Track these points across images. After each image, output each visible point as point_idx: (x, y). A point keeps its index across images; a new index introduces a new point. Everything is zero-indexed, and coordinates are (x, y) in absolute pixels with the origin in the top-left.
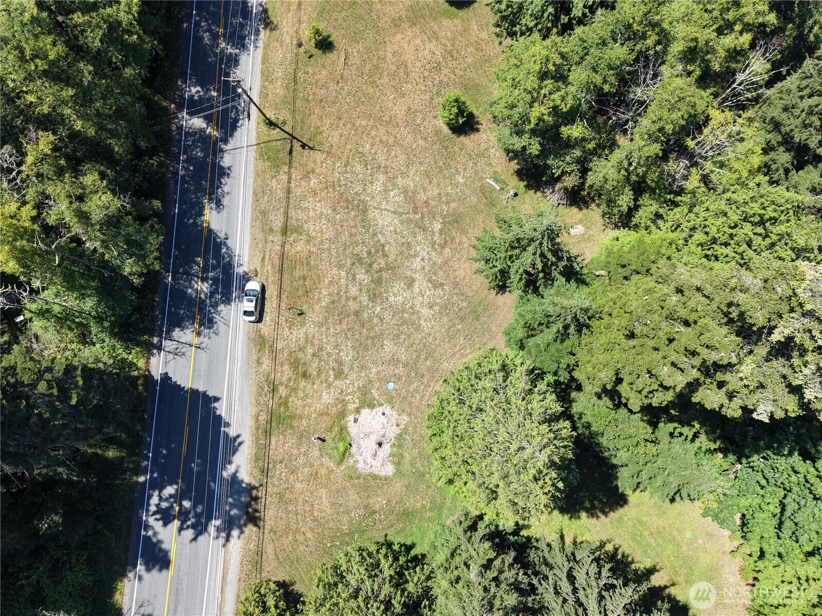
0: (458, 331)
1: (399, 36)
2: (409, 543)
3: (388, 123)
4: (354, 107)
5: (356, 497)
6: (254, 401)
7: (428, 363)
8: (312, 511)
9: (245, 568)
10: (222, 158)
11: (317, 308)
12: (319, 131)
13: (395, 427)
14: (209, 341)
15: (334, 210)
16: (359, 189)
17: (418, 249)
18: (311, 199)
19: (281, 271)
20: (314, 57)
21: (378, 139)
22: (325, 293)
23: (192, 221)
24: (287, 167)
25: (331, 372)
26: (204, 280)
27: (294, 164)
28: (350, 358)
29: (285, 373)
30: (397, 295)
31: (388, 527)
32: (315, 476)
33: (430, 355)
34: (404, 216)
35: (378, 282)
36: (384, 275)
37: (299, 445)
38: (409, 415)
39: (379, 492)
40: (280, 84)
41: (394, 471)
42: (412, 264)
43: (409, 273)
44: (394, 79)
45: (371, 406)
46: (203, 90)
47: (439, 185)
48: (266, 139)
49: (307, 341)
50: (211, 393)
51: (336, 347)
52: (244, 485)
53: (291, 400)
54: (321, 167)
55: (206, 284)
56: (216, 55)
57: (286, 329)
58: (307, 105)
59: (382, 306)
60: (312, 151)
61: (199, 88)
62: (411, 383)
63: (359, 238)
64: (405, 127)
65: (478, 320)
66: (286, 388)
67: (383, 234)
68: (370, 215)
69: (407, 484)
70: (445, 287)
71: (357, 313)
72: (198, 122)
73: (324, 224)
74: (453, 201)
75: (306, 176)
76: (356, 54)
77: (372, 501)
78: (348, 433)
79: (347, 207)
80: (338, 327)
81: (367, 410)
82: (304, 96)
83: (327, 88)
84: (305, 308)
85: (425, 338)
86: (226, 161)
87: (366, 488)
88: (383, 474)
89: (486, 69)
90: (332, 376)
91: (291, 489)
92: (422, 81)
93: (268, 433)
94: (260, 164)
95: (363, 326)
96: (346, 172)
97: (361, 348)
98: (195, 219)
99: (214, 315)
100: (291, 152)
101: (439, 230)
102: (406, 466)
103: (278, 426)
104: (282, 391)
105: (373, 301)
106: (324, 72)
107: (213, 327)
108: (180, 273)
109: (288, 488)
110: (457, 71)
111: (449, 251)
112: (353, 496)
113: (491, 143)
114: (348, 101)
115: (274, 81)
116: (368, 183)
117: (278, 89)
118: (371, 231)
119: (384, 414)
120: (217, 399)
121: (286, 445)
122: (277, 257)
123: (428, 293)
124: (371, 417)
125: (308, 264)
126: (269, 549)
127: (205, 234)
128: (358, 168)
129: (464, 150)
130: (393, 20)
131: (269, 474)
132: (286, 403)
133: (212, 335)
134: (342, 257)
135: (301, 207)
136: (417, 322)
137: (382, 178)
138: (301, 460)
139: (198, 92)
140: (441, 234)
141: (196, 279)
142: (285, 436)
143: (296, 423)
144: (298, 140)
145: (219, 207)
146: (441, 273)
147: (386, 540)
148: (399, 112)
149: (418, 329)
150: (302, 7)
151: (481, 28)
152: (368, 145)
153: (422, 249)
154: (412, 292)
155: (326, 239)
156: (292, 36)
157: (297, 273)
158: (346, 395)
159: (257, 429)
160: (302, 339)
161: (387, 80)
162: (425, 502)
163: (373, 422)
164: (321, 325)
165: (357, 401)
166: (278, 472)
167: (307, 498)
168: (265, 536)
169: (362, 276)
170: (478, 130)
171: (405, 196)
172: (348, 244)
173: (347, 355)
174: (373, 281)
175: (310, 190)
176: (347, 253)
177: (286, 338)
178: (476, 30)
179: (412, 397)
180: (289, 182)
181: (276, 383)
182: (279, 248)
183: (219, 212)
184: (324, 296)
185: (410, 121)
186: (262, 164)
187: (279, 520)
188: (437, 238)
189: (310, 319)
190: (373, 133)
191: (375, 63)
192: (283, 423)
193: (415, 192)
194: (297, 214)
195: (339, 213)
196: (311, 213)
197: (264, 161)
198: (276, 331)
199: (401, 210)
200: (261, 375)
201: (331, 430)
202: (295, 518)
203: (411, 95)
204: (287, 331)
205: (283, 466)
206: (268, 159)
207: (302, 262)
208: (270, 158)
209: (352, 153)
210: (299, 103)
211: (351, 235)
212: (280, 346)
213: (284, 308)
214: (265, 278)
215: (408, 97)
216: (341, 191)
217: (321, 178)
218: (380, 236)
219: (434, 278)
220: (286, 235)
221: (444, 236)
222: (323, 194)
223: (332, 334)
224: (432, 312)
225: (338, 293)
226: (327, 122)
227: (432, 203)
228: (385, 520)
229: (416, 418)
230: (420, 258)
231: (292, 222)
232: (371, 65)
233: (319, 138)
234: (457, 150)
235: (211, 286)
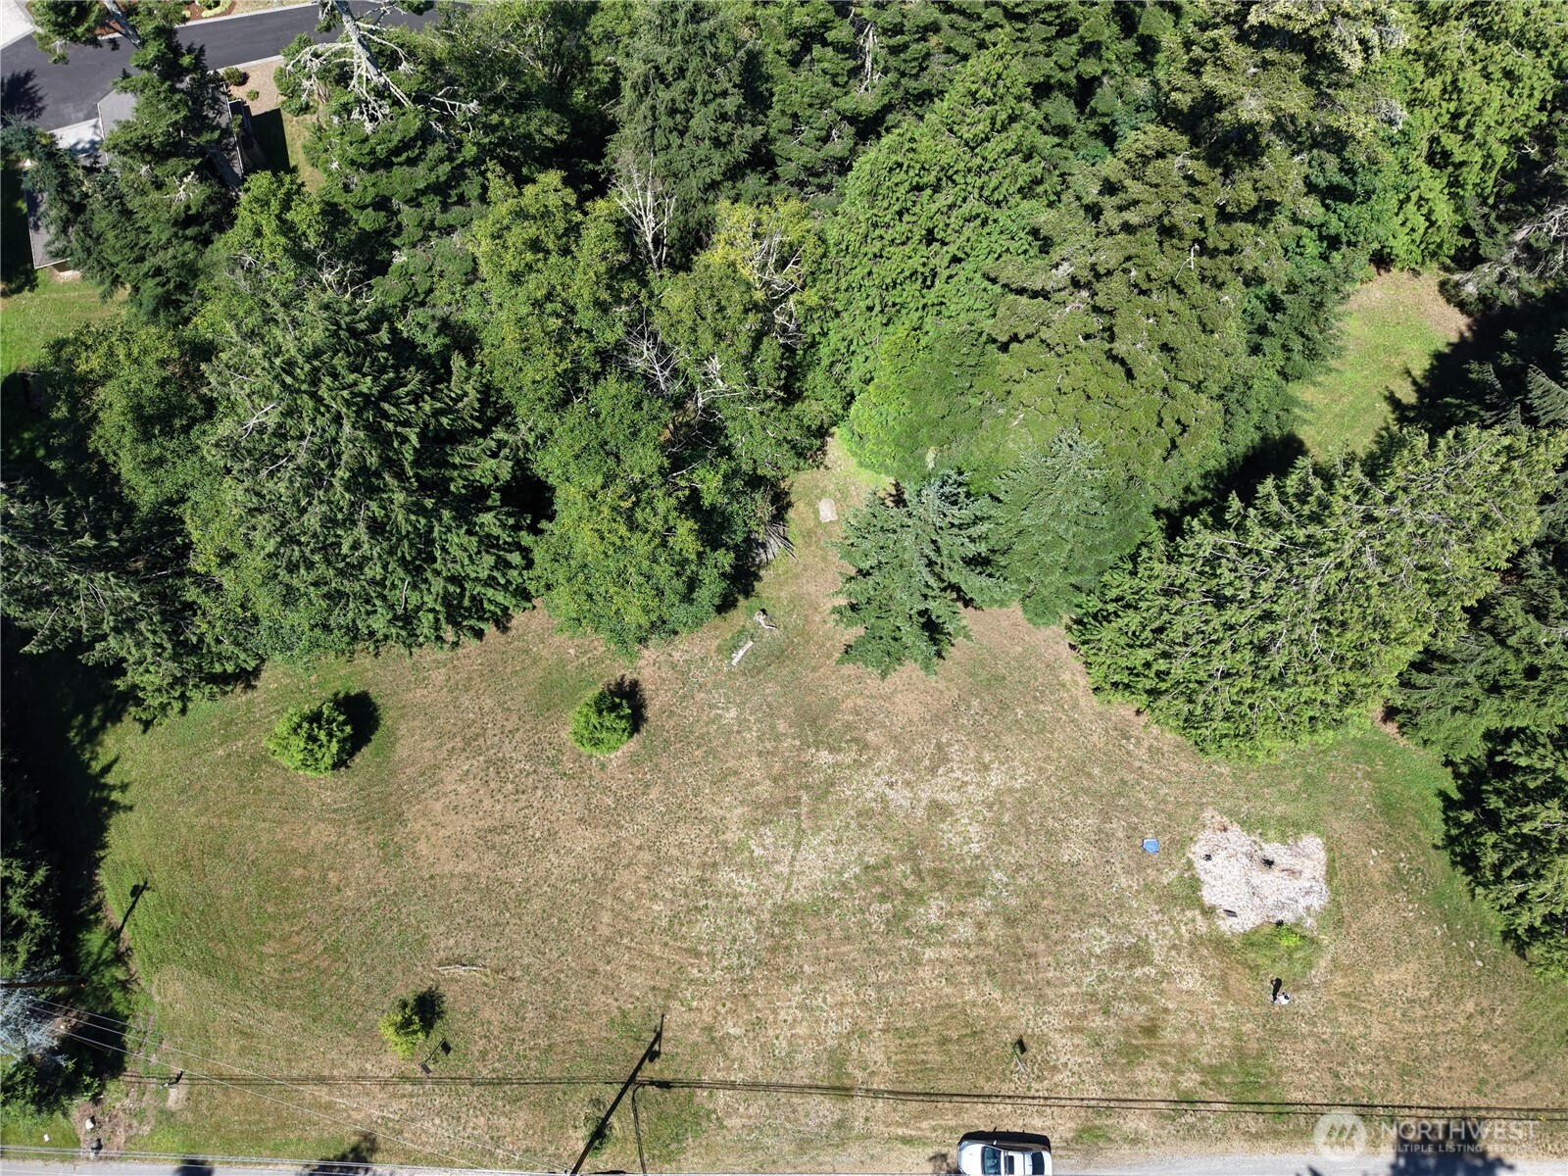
0: (1027, 714)
1: (422, 847)
2: (1439, 803)
3: (610, 865)
4: (571, 941)
5: (1375, 910)
6: (1221, 1146)
7: (1096, 771)
8: (1421, 1003)
11: (1006, 1010)
12: (619, 1019)
13: (1229, 834)
15: (794, 978)
16: (747, 924)
17: (870, 795)
18: (771, 1033)
19: (931, 1096)
20: (449, 1039)
21: (643, 886)
22: (973, 992)
24: (699, 1091)
25: (1138, 972)
27: (693, 1075)
28: (1103, 933)
29: (1150, 1075)
30: (967, 837)
31: (1420, 843)
32: (1352, 1000)
33: (1080, 769)
34: (804, 826)
35: (941, 877)
36: (927, 864)
37: (1294, 1036)
38: (1202, 806)
39: (1358, 863)
40: (503, 1120)
41: (1312, 834)
42: (901, 806)
43: (920, 813)
44: (514, 856)
45: (1195, 884)
47: (741, 756)
48: (632, 1147)
49: (1080, 1030)
51: (1085, 965)
52: (1402, 1162)
53: (1205, 1061)
54: (700, 1010)
57: (1058, 1078)
58: (559, 1050)
59: (993, 869)
60: (664, 1034)
62: (1140, 804)
63: (851, 921)
64: (621, 827)
65: (1004, 678)
66: (1182, 1073)
67: (843, 869)
68: (802, 897)
69: (1331, 809)
70: (944, 740)
71: (1010, 922)
73: (825, 1000)
74: (773, 727)
75: (718, 1044)
76: (452, 942)
77: (1377, 878)
78: (1255, 931)
79: (787, 948)
80: (1043, 960)
81: (1204, 893)
82: (537, 1059)
83: (524, 1003)
84: (1009, 1038)
85: (1048, 778)
87: (1356, 889)
88: (1322, 855)
89: (508, 670)
90: (1146, 969)
91: (1387, 1051)
92: (524, 797)
93: (1282, 1109)
94: (690, 1159)
95: (1035, 907)
96: (711, 954)
97: (1081, 912)
100: (665, 1085)
101: (831, 753)
102: (1297, 810)
103: (1264, 1087)
104: (1190, 1081)
105: (984, 887)
106: (486, 1013)
109: (1387, 1058)
110: (509, 726)
111: (871, 733)
112: (1374, 916)
113: (662, 658)
114: (555, 954)
115: (495, 1134)
116: (736, 905)
117: (518, 1123)
118: (836, 895)
119: (1208, 857)
121: (1300, 1066)
122: (900, 1107)
123: (958, 774)
124: (1219, 883)
125: (912, 1033)
126: (1517, 1093)
128: (703, 927)
129: (674, 708)
130: (385, 860)
131: (1365, 1101)
132: (1215, 1071)
134: (895, 958)
135: (788, 1054)
136: (1018, 795)
137: (725, 875)
138: (1326, 1031)
140: (840, 750)
142: (1282, 1070)
143: (1253, 1046)
144: (639, 1068)
146: (917, 749)
147: (1445, 847)
148: (586, 841)
149: (1031, 792)
150: (326, 1073)
151: (424, 682)
152: (656, 907)
153: (869, 786)
154: (958, 806)
155: (857, 994)
156: (394, 1096)
157: (935, 1057)
158: (1180, 937)
159: (1277, 1134)
160: (1076, 1041)
161: (517, 870)
162: (1359, 774)
163: (1228, 877)
164: (1042, 999)
165: (1189, 914)
166: (1358, 1081)
167: (1398, 1014)
168: (1493, 1104)
169: (932, 912)
170: (635, 684)
171: (763, 824)
172: (865, 944)
173: (1099, 939)
174: (941, 889)
175: (751, 1035)
176: (884, 946)
177: (1076, 1079)
178: (425, 692)
179: (1165, 802)
180: (733, 1086)
181: (1174, 1096)
182: (880, 1103)
184: (977, 994)
185: (608, 818)
186: (689, 1154)
187: (1454, 1074)
188: (847, 758)
189: (1031, 1023)
190: (630, 896)
191: (477, 896)
192: (1257, 1075)
193: (756, 804)
194: (803, 1063)
195: (801, 967)
196: (802, 1030)
197: (682, 1151)
198: (1063, 1102)
199: (793, 831)
200: (1161, 1132)
201: (1254, 968)
202: (1442, 1039)
203: (553, 818)
204: (1060, 1077)
205: (1344, 1071)
206: (679, 1142)
207: (910, 1047)
208: (677, 1135)
209: (671, 943)
210: (552, 1072)
211: (847, 938)
212: (1095, 1092)
213: (1013, 1086)
214: (947, 1135)
215: (555, 825)
216: (753, 964)
217: (723, 1011)
218: (846, 875)
219: (927, 763)
220: (852, 1089)
221: (843, 745)
222: (759, 1005)
223: (1058, 974)
224: (996, 765)
225: (972, 963)
226: (599, 1000)
227: (777, 767)
228: (1406, 850)
229: (1204, 794)
230: (888, 791)
231: (822, 1073)
232: (480, 907)
233: (635, 1019)
234: (672, 723)
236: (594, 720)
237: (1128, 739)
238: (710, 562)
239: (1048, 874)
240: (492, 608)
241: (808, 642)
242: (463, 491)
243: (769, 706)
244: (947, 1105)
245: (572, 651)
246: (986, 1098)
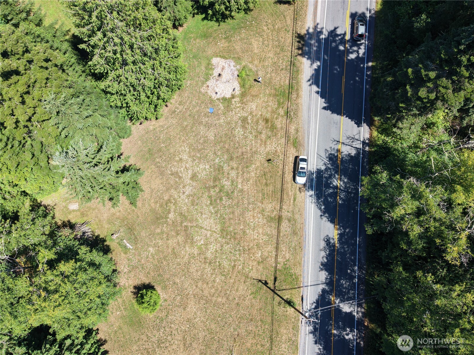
0: (163, 143)
2: (206, 21)
3: (201, 298)
4: (226, 313)
5: (236, 47)
6: (300, 106)
7: (185, 123)
8: (263, 41)
9: (304, 12)
10: (326, 279)
11: (258, 164)
12: (253, 295)
13: (210, 85)
14: (331, 145)
15: (244, 232)
16: (226, 247)
17: (187, 201)
18: (261, 241)
19: (282, 190)
21: (210, 285)
22: (252, 173)
23: (347, 230)
24: (278, 267)
25: (250, 121)
26: (336, 187)
27: (273, 269)
28: (237, 130)
29: (280, 123)
30: (204, 169)
31: (217, 30)
32: (261, 60)
33: (184, 129)
34: (195, 225)
35: (216, 179)
36: (211, 184)
37: (271, 78)
38: (200, 92)
39: (222, 49)
40: (284, 338)
41: (212, 60)
42: (191, 190)
43: (194, 184)
44: (195, 335)
45: (224, 99)
46: (343, 336)
47: (168, 247)
48: (294, 291)
49: (265, 142)
50: (329, 112)
51: (246, 137)
52: (306, 56)
53: (276, 106)
54: (253, 266)
55: (334, 184)
57: (279, 151)
58: (262, 317)
59: (215, 162)
60: (259, 279)
61: (347, 337)
62: (197, 111)
63: (228, 211)
64: (189, 294)
65: (150, 149)
66: (279, 113)
67: (211, 212)
68: (219, 227)
69: (204, 53)
70: (170, 172)
71: (232, 159)
72: (346, 308)
73: (252, 222)
74: (158, 234)
75: (263, 260)
77: (227, 44)
78: (240, 84)
79: (235, 234)
80: (244, 150)
81: (227, 97)
82: (265, 325)
83: (246, 331)
84: (266, 164)
85: (186, 139)
86: (323, 275)
87: (229, 51)
88: (218, 59)
89: (122, 339)
90: (249, 119)
91: (276, 54)
92: (174, 332)
93: (291, 86)
94: (297, 271)
95: (228, 150)
96: (235, 261)
97: (230, 136)
98: (345, 232)
99: (328, 163)
100: (275, 279)
101: (170, 213)
102: (204, 63)
103: (285, 91)
104: (282, 112)
105: (220, 166)
106: (249, 345)
107: (329, 155)
108: (353, 193)
109: (278, 54)
110: (145, 338)
111: (165, 198)
112: (238, 47)
113: (126, 276)
114: (231, 319)
115: (288, 340)
116: (219, 251)
117: (284, 332)
118: (219, 215)
119: (216, 93)
120: (324, 108)
121: (279, 79)
122: (285, 200)
123: (182, 169)
124: (224, 91)
125: (263, 194)
126: (289, 21)
127: (336, 220)
128: (226, 264)
129: (146, 272)
131: (290, 63)
132: (279, 104)
133: (329, 149)
134: (240, 198)
135: (268, 236)
136: (191, 150)
137: (209, 255)
138: (269, 70)
139: (347, 335)
140: (169, 210)
141: (342, 188)
142: (280, 84)
143: (273, 91)
144: (269, 288)
145: (327, 240)
146: (172, 182)
147: (219, 23)
148: (192, 307)
149: (190, 146)
152: (218, 281)
153: (183, 201)
154: (193, 171)
155: (250, 211)
157: (271, 188)
158: (240, 107)
159: (297, 90)
160: (268, 144)
161: (200, 334)
162: (194, 42)
163: (223, 88)
164: (256, 152)
165: (233, 103)
166: (284, 63)
167: (266, 48)
168: (292, 29)
169: (227, 184)
170: (135, 287)
171: (193, 240)
172: (235, 207)
173: (239, 132)
174: (220, 180)
176: (236, 201)
177: (279, 145)
179: (197, 103)
180: (276, 255)
181: (286, 117)
182: (284, 207)
183: (327, 236)
185: (185, 298)
186: (296, 272)
187: (284, 37)
188: (173, 207)
189: (263, 157)
190: (213, 291)
191: (208, 350)
192: (281, 92)
193: (186, 242)
194: (271, 231)
195: (241, 229)
196: (261, 231)
197: (295, 274)
198: (286, 150)
199: (196, 229)
200: (295, 123)
201: (251, 86)
202: (274, 38)
203: (183, 320)
204: (278, 150)
205: (281, 67)
206: (292, 275)
207: (267, 196)
208: (290, 275)
209: (230, 275)
210: (269, 320)
211: (233, 213)
212: (283, 140)
213: (280, 165)
214: (293, 187)
215: (185, 319)
216: (239, 246)
217: (253, 258)
218: (213, 211)
219: (177, 179)
220: (279, 216)
221: (168, 208)
222: (252, 245)
223: (249, 146)
224: (180, 156)
225: (243, 173)
226: (247, 302)
227: (173, 233)
228: (219, 34)
229: (196, 90)
230: (186, 194)
231: (274, 225)
232: (212, 348)
233: (254, 289)
234: (152, 273)
235: (331, 183)
236: (145, 305)
237: (176, 111)
238: (84, 256)
239: (218, 145)
240: (93, 349)
241: (127, 218)
243: (150, 235)
244: (285, 186)
245: (118, 313)
246: (283, 173)
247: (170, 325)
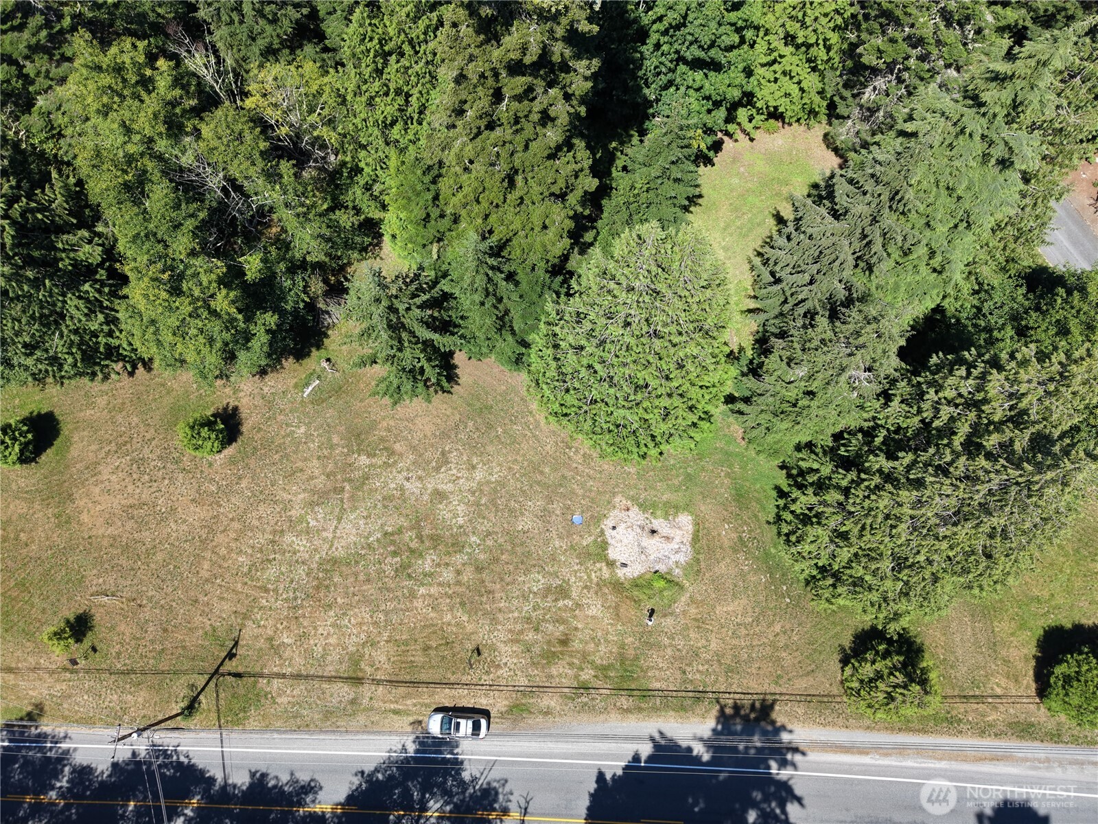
0: (505, 432)
1: (85, 517)
2: (774, 494)
3: (211, 530)
4: (181, 581)
5: (722, 565)
6: (602, 717)
7: (547, 470)
8: (745, 626)
9: (830, 719)
10: (235, 786)
11: (470, 628)
12: (210, 632)
13: (630, 513)
14: (516, 794)
15: (330, 606)
16: (301, 571)
17: (393, 486)
18: (312, 642)
19: (415, 684)
20: (96, 644)
21: (233, 545)
22: (449, 616)
24: (260, 680)
25: (560, 604)
26: (423, 808)
27: (258, 669)
29: (562, 671)
30: (455, 513)
31: (758, 521)
32: (700, 623)
33: (536, 468)
34: (345, 506)
35: (436, 540)
36: (426, 532)
37: (659, 646)
38: (614, 494)
39: (715, 533)
40: (129, 697)
41: (686, 513)
42: (413, 493)
43: (426, 497)
44: (147, 523)
45: (604, 545)
47: (306, 459)
48: (214, 715)
49: (518, 641)
50: (592, 786)
51: (525, 598)
52: (720, 727)
53: (599, 662)
54: (266, 627)
55: (432, 802)
56: (68, 807)
57: (500, 672)
58: (169, 652)
59: (471, 534)
60: (241, 643)
62: (573, 492)
63: (372, 569)
64: (220, 506)
65: (492, 407)
66: (582, 670)
67: (370, 534)
68: (340, 553)
69: (701, 497)
70: (447, 449)
71: (479, 569)
73: (349, 621)
74: (330, 439)
75: (275, 649)
76: (101, 580)
77: (727, 544)
78: (640, 577)
79: (327, 587)
80: (498, 595)
81: (609, 551)
82: (154, 658)
83: (147, 621)
84: (470, 646)
85: (514, 474)
86: (241, 779)
87: (710, 550)
88: (690, 528)
89: (150, 398)
90: (566, 602)
91: (719, 656)
92: (156, 484)
93: (646, 694)
94: (252, 723)
95: (496, 560)
96: (276, 590)
97: (526, 562)
99: (477, 787)
100: (238, 675)
101: (368, 457)
102: (679, 498)
103: (634, 679)
104: (587, 675)
105: (463, 547)
106: (122, 627)
107: (495, 789)
109: (719, 661)
110: (148, 436)
111: (398, 444)
112: (722, 568)
113: (256, 391)
114: (170, 589)
115: (124, 706)
116: (295, 559)
117: (139, 699)
118: (363, 552)
119: (614, 528)
120: (601, 777)
121: (661, 665)
122: (394, 691)
123: (455, 471)
124: (619, 545)
125: (406, 643)
126: (801, 685)
127: (353, 809)
128: (271, 572)
129: (261, 426)
130: (58, 526)
131: (701, 689)
132: (605, 668)
133: (507, 789)
134: (400, 594)
135: (322, 657)
136: (492, 486)
137: (289, 538)
138: (680, 643)
140: (375, 455)
142: (648, 667)
143: (631, 653)
144: (221, 664)
145: (312, 788)
146: (428, 455)
147: (775, 523)
148: (197, 515)
149: (502, 483)
150: (13, 665)
151: (92, 405)
153: (394, 480)
154: (452, 493)
155: (372, 617)
156: (58, 680)
157: (419, 659)
158: (591, 581)
159: (640, 710)
160: (514, 649)
161: (148, 533)
162: (723, 474)
163: (625, 541)
164: (494, 621)
165: (598, 565)
166: (698, 676)
167: (730, 633)
168: (785, 691)
169: (427, 563)
170: (236, 409)
171: (317, 505)
172: (380, 584)
173: (537, 581)
174: (435, 548)
175: (298, 643)
176: (392, 586)
177: (512, 673)
178: (92, 412)
179: (591, 491)
180: (284, 676)
181: (575, 684)
182: (381, 688)
183: (321, 788)
184: (453, 618)
185: (212, 499)
186: (251, 720)
187: (761, 672)
188: (379, 461)
189: (486, 637)
190: (223, 551)
191: (119, 551)
192: (632, 672)
193: (313, 492)
194: (332, 662)
195: (335, 599)
196: (332, 640)
197: (247, 718)
198: (501, 688)
199: (338, 510)
200: (565, 708)
201: (637, 602)
202: (756, 649)
203: (175, 499)
204: (501, 672)
205: (689, 669)
206: (245, 712)
207: (404, 652)
208: (245, 708)
209: (249, 583)
210: (164, 666)
211: (369, 580)
212: (523, 681)
213: (469, 677)
214: (424, 709)
215: (176, 504)
216: (303, 597)
217: (281, 627)
218: (371, 539)
219: (434, 464)
220: (363, 679)
221: (377, 452)
222: (305, 624)
223: (507, 605)
224: (480, 466)
225: (450, 597)
226: (198, 620)
227: (330, 467)
228: (748, 525)
229: (617, 486)
230: (405, 483)
231: (344, 669)
232: (121, 557)
233: (221, 633)
234: (259, 436)
235: (433, 795)
237: (570, 449)
239: (507, 538)
240: (128, 354)
241: (358, 381)
242: (70, 268)
243: (328, 425)
244: (425, 689)
245: (194, 385)
246: (451, 685)
247: (167, 477)
